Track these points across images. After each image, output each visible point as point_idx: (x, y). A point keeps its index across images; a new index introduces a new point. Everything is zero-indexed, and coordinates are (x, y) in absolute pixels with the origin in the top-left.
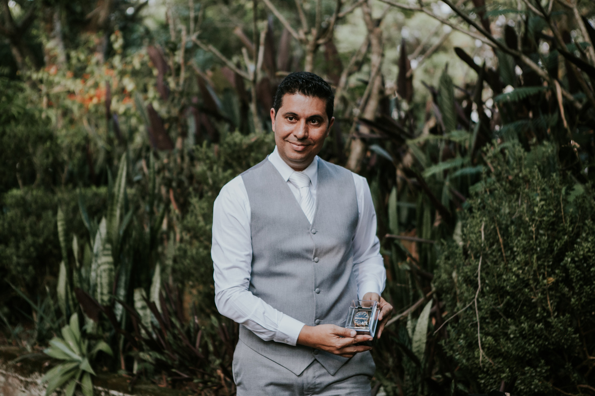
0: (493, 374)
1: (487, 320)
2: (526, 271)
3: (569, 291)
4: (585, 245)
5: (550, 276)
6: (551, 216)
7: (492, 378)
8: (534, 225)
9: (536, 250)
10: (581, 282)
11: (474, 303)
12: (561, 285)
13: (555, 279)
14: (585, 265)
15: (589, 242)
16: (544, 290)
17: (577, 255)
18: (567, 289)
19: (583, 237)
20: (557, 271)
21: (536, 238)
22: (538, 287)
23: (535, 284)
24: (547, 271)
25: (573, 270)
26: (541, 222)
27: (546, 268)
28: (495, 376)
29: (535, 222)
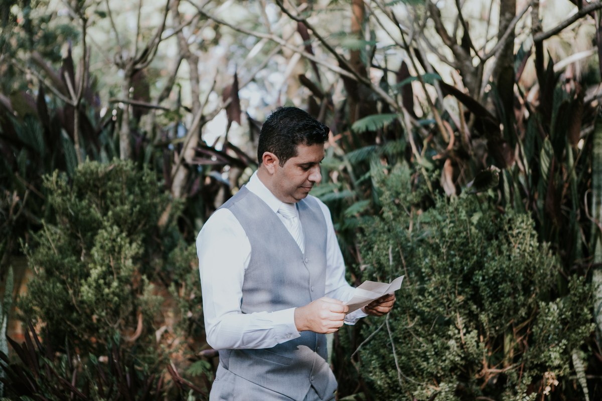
0: (406, 392)
1: (400, 340)
2: (440, 291)
3: (477, 308)
4: (493, 263)
5: (460, 294)
6: (461, 237)
7: (404, 397)
8: (444, 247)
9: (448, 270)
10: (490, 299)
11: (385, 324)
12: (470, 302)
13: (465, 297)
14: (493, 283)
15: (495, 260)
16: (456, 307)
17: (487, 273)
18: (475, 307)
19: (489, 257)
20: (467, 290)
21: (447, 259)
22: (450, 306)
23: (448, 303)
24: (458, 290)
25: (484, 287)
26: (452, 243)
27: (457, 287)
28: (406, 395)
29: (445, 244)
